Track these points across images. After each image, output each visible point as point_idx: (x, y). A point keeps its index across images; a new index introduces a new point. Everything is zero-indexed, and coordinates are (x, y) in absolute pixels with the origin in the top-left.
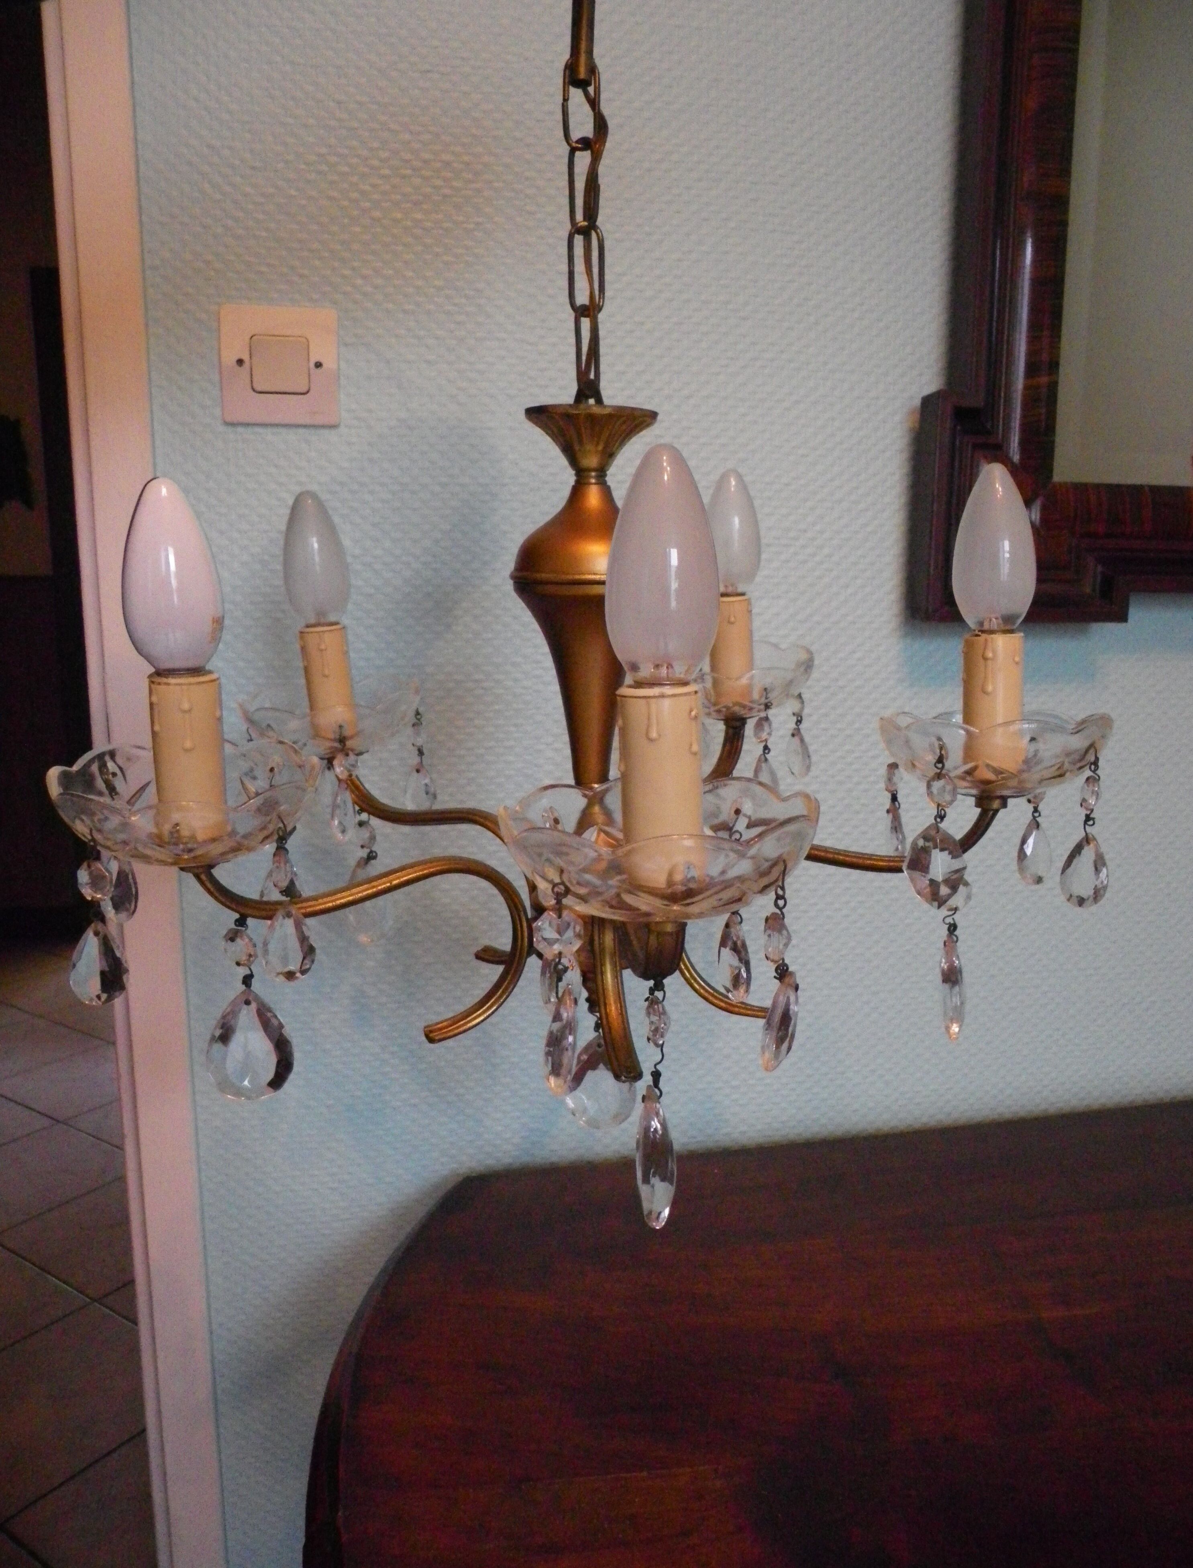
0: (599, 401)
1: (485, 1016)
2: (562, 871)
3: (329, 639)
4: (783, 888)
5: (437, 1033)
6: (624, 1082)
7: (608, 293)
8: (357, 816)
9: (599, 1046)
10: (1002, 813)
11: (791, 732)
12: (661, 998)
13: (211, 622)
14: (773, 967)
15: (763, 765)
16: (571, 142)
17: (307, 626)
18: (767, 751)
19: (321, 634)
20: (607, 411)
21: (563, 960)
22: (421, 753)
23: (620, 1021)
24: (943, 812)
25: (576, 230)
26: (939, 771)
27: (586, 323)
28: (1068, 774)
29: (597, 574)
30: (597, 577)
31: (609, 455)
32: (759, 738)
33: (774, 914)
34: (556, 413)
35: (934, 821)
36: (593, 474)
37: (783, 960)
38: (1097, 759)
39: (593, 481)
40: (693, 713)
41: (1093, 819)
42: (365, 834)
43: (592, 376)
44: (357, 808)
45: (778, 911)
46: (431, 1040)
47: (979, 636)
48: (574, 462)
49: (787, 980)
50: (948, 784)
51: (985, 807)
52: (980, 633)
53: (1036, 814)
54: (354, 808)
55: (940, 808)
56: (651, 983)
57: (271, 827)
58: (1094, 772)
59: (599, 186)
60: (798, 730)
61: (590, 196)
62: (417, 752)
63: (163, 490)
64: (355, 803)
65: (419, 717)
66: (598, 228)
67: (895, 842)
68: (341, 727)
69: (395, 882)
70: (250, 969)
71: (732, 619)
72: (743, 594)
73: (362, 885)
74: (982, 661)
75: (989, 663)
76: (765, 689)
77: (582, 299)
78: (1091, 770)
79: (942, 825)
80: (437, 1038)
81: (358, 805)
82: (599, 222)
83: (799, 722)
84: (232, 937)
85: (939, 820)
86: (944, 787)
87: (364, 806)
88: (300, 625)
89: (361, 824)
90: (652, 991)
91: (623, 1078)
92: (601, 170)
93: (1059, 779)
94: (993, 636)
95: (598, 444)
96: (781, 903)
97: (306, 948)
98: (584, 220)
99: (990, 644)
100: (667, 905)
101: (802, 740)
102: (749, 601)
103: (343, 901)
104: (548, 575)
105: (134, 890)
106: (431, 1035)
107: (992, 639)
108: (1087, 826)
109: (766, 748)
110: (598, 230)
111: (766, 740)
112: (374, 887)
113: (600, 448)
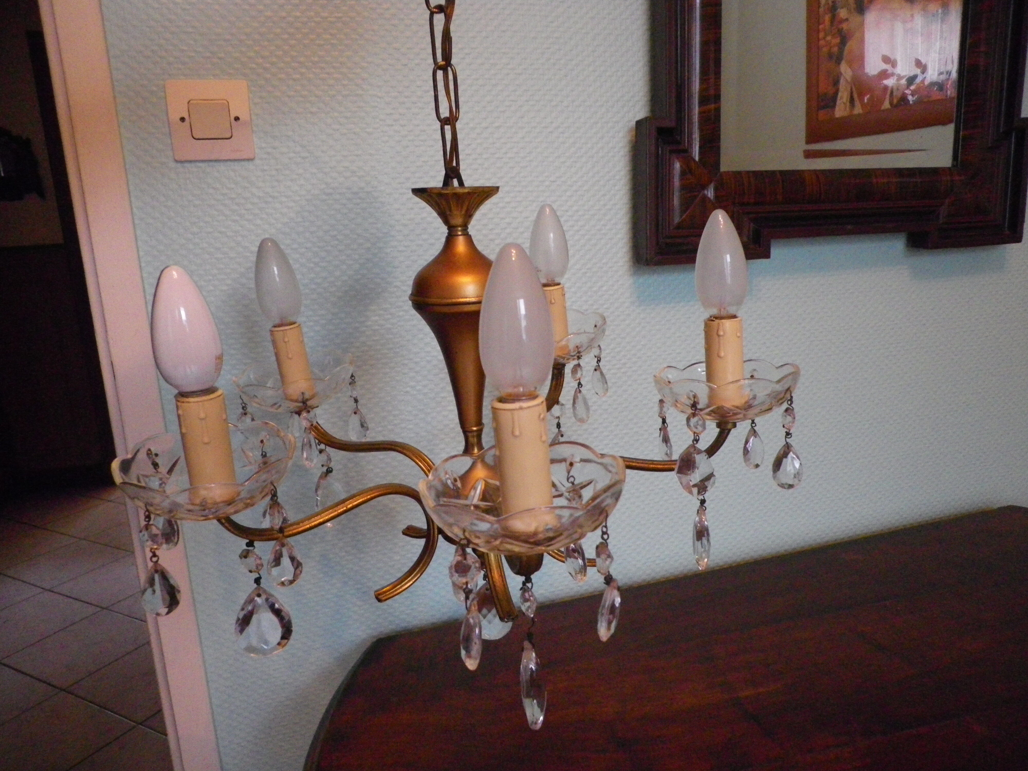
0: (461, 183)
1: (413, 581)
2: (464, 531)
3: (290, 334)
4: (606, 527)
5: (383, 596)
6: (506, 622)
7: (462, 110)
8: (318, 446)
9: (487, 589)
10: (733, 431)
11: (593, 368)
12: (530, 587)
13: (214, 360)
14: (603, 577)
15: (579, 395)
16: (430, 8)
17: (275, 327)
18: (580, 386)
19: (285, 331)
20: (466, 191)
21: (469, 586)
22: (356, 401)
23: (501, 581)
24: (697, 438)
25: (437, 67)
26: (694, 412)
27: (448, 128)
28: (774, 407)
29: (467, 298)
30: (468, 300)
31: (469, 216)
32: (575, 378)
33: (601, 543)
34: (433, 193)
35: (692, 443)
36: (460, 229)
37: (609, 572)
38: (792, 397)
39: (460, 233)
40: (542, 416)
41: (791, 434)
42: (324, 457)
43: (454, 164)
44: (317, 441)
45: (604, 541)
46: (380, 601)
47: (713, 321)
48: (446, 221)
49: (612, 584)
50: (700, 420)
51: (722, 427)
52: (714, 319)
53: (754, 425)
54: (315, 442)
55: (696, 435)
56: (523, 578)
57: (266, 490)
58: (790, 405)
59: (451, 38)
60: (599, 366)
61: (446, 45)
62: (354, 401)
63: (174, 273)
64: (315, 438)
65: (353, 378)
66: (452, 65)
67: (666, 449)
68: (303, 393)
69: (349, 506)
70: (259, 574)
71: (553, 301)
72: (559, 284)
73: (328, 510)
74: (717, 337)
75: (721, 338)
76: (577, 347)
77: (445, 113)
78: (788, 404)
79: (697, 445)
80: (383, 599)
81: (316, 438)
82: (453, 62)
83: (599, 361)
84: (245, 555)
85: (695, 442)
86: (697, 422)
87: (322, 440)
88: (269, 326)
89: (321, 451)
90: (524, 584)
91: (506, 620)
92: (452, 28)
93: (769, 411)
94: (723, 321)
95: (461, 211)
96: (605, 537)
97: (295, 564)
98: (443, 60)
99: (721, 328)
100: (532, 548)
101: (602, 373)
102: (563, 289)
103: (316, 523)
104: (434, 300)
105: (175, 527)
106: (380, 597)
107: (722, 322)
108: (787, 439)
109: (580, 384)
110: (453, 67)
111: (579, 379)
112: (336, 511)
113: (463, 212)
